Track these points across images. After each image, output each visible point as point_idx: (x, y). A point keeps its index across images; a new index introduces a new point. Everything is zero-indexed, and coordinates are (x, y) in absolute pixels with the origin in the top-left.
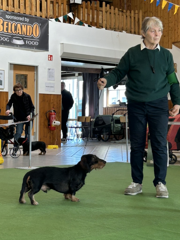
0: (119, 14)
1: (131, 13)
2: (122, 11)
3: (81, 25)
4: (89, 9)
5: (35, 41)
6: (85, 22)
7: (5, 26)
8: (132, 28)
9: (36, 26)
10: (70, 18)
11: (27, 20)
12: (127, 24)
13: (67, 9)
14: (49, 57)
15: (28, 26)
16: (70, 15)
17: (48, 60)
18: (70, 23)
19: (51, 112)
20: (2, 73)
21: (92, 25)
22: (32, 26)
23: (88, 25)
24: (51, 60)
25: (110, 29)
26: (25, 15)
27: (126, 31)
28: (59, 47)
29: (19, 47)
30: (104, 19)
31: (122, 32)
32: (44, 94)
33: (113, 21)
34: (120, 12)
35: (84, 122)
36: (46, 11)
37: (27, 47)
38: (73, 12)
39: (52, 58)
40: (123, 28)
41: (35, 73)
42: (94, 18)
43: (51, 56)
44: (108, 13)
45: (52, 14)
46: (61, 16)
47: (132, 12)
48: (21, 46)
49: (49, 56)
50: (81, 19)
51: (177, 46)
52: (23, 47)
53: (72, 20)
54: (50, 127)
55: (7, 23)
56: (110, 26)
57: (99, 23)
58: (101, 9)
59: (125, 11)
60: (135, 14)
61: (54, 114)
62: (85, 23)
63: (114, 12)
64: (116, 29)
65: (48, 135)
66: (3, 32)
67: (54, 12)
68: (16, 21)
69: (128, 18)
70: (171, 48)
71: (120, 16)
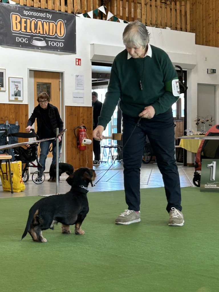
0: (161, 7)
1: (176, 4)
2: (165, 3)
3: (115, 21)
4: (125, 1)
5: (59, 42)
6: (120, 17)
7: (23, 25)
8: (177, 24)
9: (61, 23)
10: (101, 13)
11: (50, 16)
12: (171, 18)
13: (97, 2)
14: (77, 62)
15: (50, 23)
16: (102, 9)
17: (76, 64)
18: (102, 19)
19: (80, 128)
20: (20, 82)
21: (128, 20)
22: (56, 24)
23: (123, 20)
24: (79, 64)
25: (151, 25)
26: (47, 10)
27: (171, 27)
28: (89, 48)
29: (40, 49)
30: (143, 13)
31: (165, 28)
32: (71, 106)
33: (154, 15)
34: (162, 4)
35: (120, 141)
36: (72, 5)
37: (49, 49)
38: (105, 5)
39: (81, 62)
40: (166, 23)
41: (60, 81)
42: (131, 13)
43: (79, 60)
44: (148, 6)
45: (79, 8)
46: (90, 11)
47: (178, 3)
48: (42, 48)
49: (77, 59)
50: (115, 14)
52: (45, 49)
53: (104, 16)
54: (79, 146)
55: (25, 20)
56: (151, 21)
57: (137, 18)
58: (139, 0)
59: (168, 3)
60: (181, 6)
61: (84, 131)
62: (120, 19)
63: (156, 4)
64: (158, 25)
65: (78, 156)
66: (20, 31)
67: (82, 6)
68: (36, 17)
69: (173, 10)
71: (163, 10)
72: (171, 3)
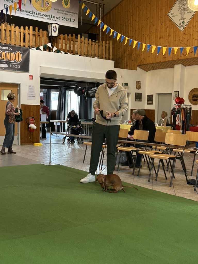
0: (92, 44)
1: (102, 43)
2: (95, 42)
3: (59, 53)
4: (67, 40)
5: (17, 65)
6: (62, 50)
8: (103, 55)
9: (19, 53)
10: (49, 47)
11: (11, 49)
12: (99, 51)
13: (47, 40)
15: (11, 53)
16: (49, 45)
17: (29, 79)
18: (50, 51)
21: (68, 52)
22: (15, 54)
23: (64, 52)
24: (31, 79)
25: (84, 56)
26: (10, 45)
27: (98, 57)
28: (38, 69)
29: (3, 69)
30: (79, 48)
31: (94, 58)
34: (93, 42)
36: (29, 42)
37: (10, 69)
38: (52, 42)
41: (18, 89)
42: (71, 47)
43: (32, 76)
44: (83, 43)
45: (34, 44)
46: (42, 46)
47: (104, 42)
48: (5, 68)
49: (30, 76)
50: (59, 48)
51: (141, 68)
52: (7, 69)
53: (51, 49)
57: (75, 51)
58: (76, 40)
59: (97, 41)
60: (106, 43)
63: (88, 42)
67: (36, 43)
68: (1, 50)
69: (100, 47)
70: (137, 70)
71: (93, 46)
72: (99, 42)
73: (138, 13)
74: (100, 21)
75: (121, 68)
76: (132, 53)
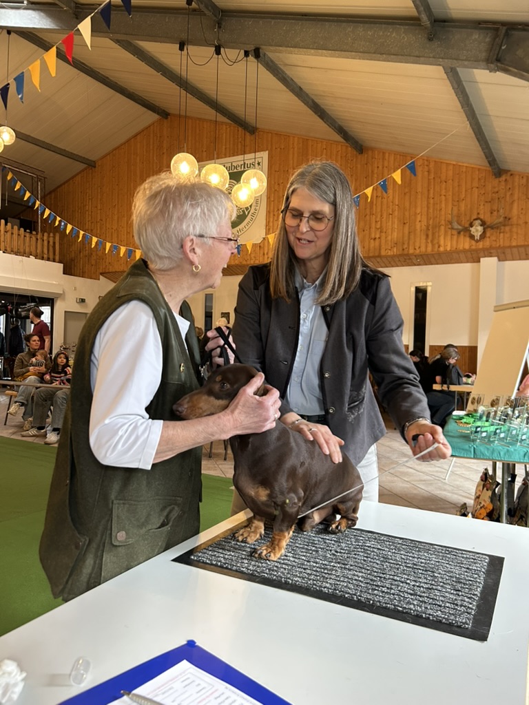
0: (25, 236)
1: (43, 235)
2: (31, 233)
8: (44, 254)
12: (36, 248)
25: (11, 253)
27: (36, 256)
31: (29, 257)
34: (27, 233)
44: (9, 234)
47: (46, 234)
51: (106, 277)
56: (12, 249)
59: (35, 233)
60: (49, 237)
63: (19, 232)
69: (40, 241)
70: (99, 279)
71: (28, 239)
72: (37, 234)
73: (99, 197)
74: (38, 203)
75: (74, 275)
76: (92, 254)
